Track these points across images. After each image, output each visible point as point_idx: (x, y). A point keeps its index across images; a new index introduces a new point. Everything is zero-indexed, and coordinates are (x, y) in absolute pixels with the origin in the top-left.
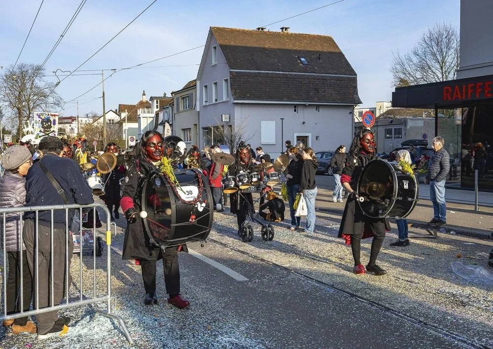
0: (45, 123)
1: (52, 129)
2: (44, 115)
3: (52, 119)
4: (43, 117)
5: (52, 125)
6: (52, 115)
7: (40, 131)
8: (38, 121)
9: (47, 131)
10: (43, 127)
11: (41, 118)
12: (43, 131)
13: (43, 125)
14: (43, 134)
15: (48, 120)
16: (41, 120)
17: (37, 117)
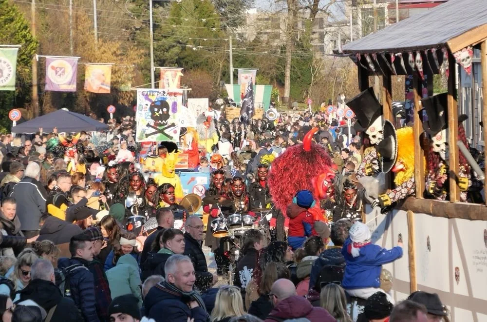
0: (156, 110)
1: (170, 121)
2: (156, 94)
3: (170, 101)
4: (154, 99)
5: (170, 113)
6: (170, 94)
7: (148, 125)
8: (144, 106)
9: (160, 125)
10: (153, 117)
11: (150, 100)
12: (152, 124)
13: (153, 112)
14: (154, 130)
15: (163, 104)
16: (149, 103)
17: (143, 98)
